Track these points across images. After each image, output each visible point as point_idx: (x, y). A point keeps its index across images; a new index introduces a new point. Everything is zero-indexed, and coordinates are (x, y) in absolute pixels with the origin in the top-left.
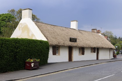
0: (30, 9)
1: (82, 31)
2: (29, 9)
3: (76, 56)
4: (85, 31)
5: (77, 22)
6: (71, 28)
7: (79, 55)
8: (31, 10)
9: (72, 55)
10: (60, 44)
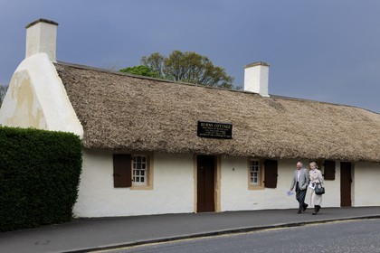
0: (46, 21)
1: (286, 99)
2: (41, 20)
3: (235, 190)
4: (302, 101)
5: (267, 68)
6: (245, 90)
7: (250, 187)
8: (52, 23)
9: (216, 190)
10: (144, 146)
